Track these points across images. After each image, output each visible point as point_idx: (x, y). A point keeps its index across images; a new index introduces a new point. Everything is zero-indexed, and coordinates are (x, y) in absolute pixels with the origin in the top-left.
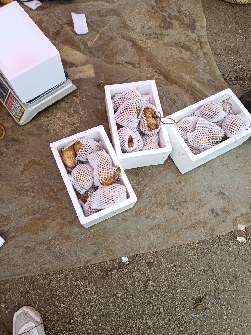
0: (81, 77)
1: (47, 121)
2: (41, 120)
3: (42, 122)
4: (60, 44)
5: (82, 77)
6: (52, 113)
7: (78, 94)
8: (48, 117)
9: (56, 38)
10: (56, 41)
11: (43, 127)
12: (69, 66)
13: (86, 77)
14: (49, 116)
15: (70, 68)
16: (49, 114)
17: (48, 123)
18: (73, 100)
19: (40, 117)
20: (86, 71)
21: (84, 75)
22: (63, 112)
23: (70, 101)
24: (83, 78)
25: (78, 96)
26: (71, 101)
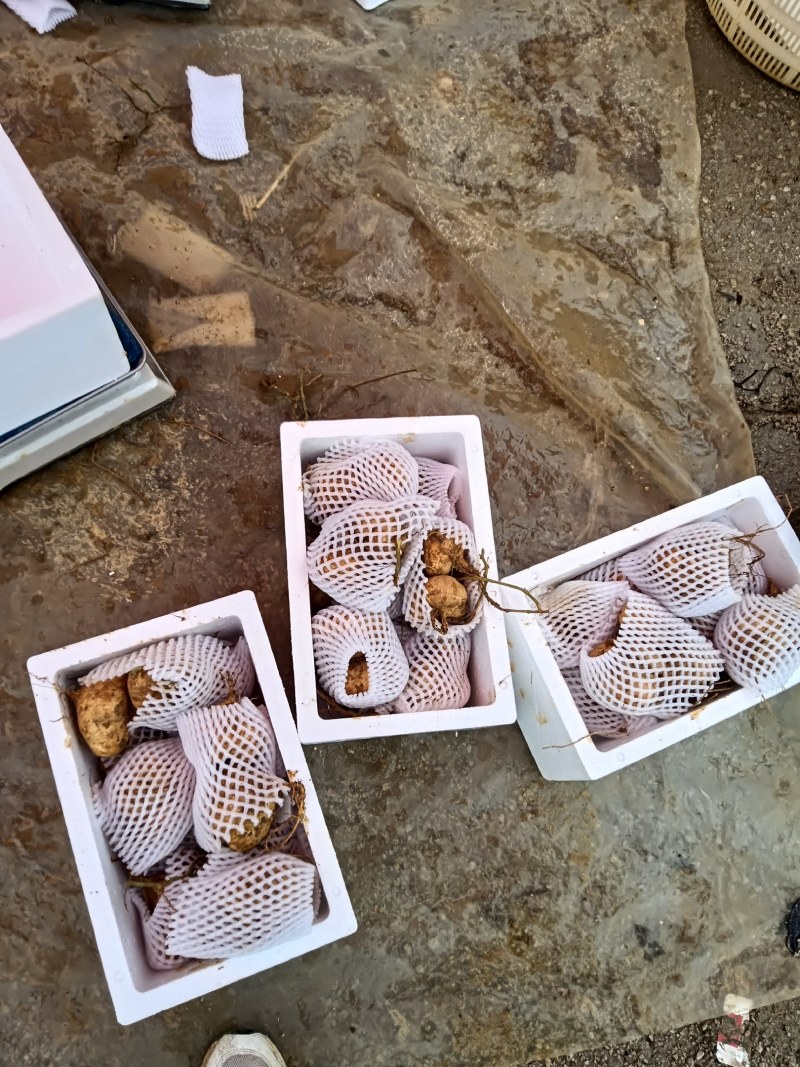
0: (199, 343)
1: (46, 514)
2: (21, 506)
3: (25, 518)
4: (133, 194)
5: (205, 343)
6: (70, 483)
7: (180, 413)
8: (50, 498)
9: (118, 165)
10: (115, 177)
11: (25, 538)
12: (158, 290)
13: (219, 343)
14: (55, 495)
15: (159, 301)
16: (58, 487)
17: (49, 522)
18: (159, 435)
19: (17, 497)
20: (222, 321)
21: (212, 337)
22: (113, 483)
23: (146, 440)
24: (206, 347)
25: (181, 419)
26: (152, 437)
